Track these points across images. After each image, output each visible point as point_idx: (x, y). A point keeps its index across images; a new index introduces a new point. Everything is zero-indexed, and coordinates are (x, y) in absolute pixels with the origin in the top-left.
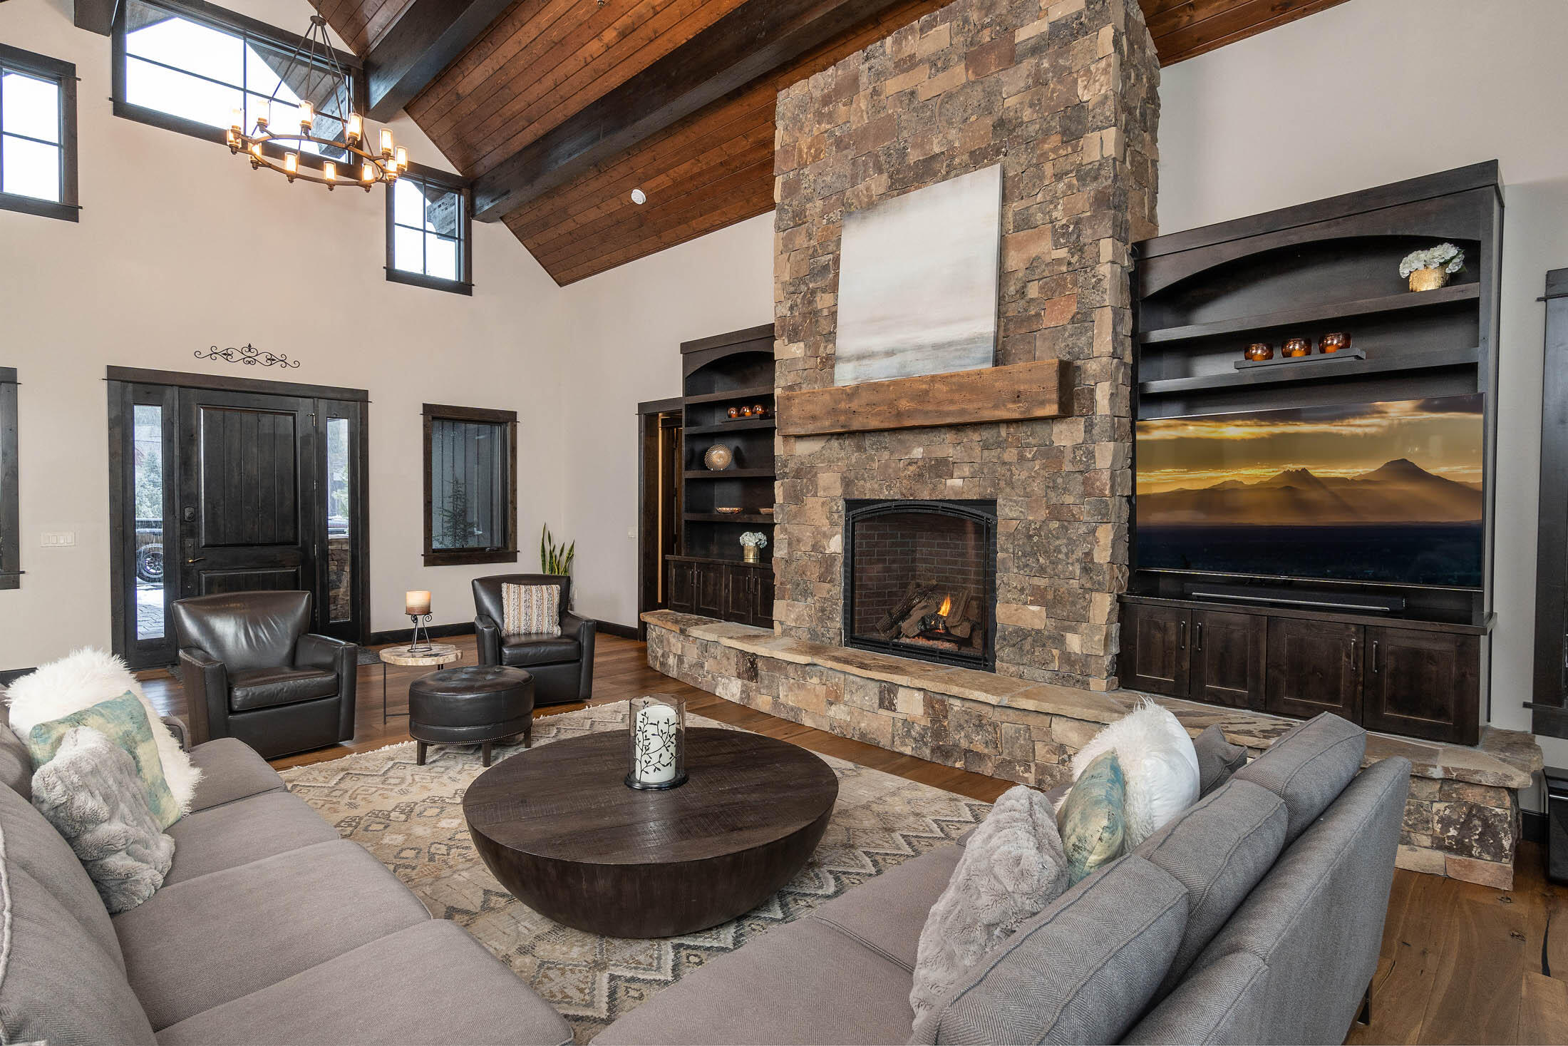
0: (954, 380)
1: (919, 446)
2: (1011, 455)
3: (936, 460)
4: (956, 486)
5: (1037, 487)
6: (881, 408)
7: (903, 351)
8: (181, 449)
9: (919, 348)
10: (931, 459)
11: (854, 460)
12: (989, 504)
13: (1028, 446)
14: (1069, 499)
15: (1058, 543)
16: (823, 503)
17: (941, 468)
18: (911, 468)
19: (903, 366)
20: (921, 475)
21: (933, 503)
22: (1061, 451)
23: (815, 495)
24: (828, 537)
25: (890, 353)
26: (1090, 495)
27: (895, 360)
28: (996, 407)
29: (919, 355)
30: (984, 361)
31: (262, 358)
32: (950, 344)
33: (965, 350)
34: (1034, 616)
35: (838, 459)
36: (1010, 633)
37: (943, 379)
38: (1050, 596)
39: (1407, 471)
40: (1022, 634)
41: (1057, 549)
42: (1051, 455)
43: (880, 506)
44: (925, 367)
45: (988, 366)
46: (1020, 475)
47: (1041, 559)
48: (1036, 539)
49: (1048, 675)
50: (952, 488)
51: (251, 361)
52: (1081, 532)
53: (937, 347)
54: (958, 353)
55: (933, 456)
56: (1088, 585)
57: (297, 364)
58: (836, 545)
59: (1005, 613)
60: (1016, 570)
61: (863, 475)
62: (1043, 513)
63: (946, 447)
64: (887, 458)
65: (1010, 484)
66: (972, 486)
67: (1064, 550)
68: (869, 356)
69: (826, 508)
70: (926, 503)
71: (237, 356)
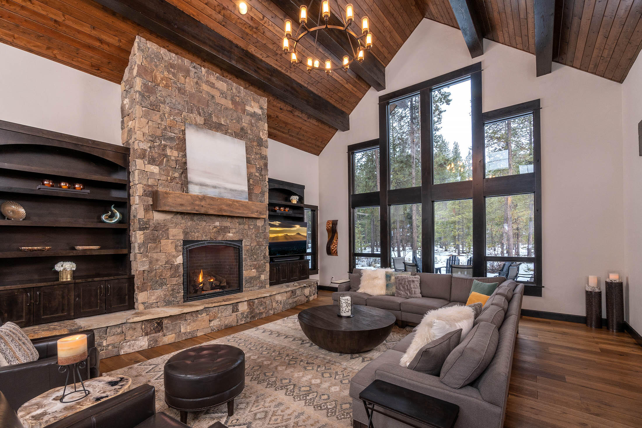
0: (240, 203)
1: (218, 222)
2: (246, 227)
3: (224, 226)
4: (230, 236)
5: (253, 236)
6: (215, 207)
7: (219, 188)
9: (225, 189)
10: (222, 226)
11: (189, 224)
12: (241, 241)
13: (251, 225)
14: (261, 240)
15: (258, 251)
16: (172, 243)
17: (224, 230)
18: (215, 229)
19: (220, 193)
20: (219, 232)
21: (222, 241)
22: (259, 227)
23: (168, 238)
24: (175, 257)
25: (215, 187)
26: (265, 239)
27: (217, 190)
28: (252, 213)
29: (226, 191)
30: (246, 199)
32: (236, 190)
33: (240, 194)
34: (253, 272)
35: (181, 223)
36: (248, 279)
37: (237, 202)
38: (257, 266)
39: (298, 234)
40: (251, 278)
41: (258, 254)
42: (257, 228)
43: (202, 243)
44: (228, 196)
45: (247, 200)
46: (250, 233)
47: (255, 256)
48: (253, 251)
49: (257, 288)
50: (229, 236)
52: (263, 248)
53: (231, 190)
54: (238, 194)
55: (223, 225)
56: (265, 262)
58: (180, 260)
59: (246, 273)
60: (249, 260)
61: (194, 230)
62: (255, 244)
63: (227, 223)
64: (205, 224)
65: (247, 235)
66: (236, 236)
67: (260, 253)
68: (206, 186)
69: (174, 245)
70: (220, 241)
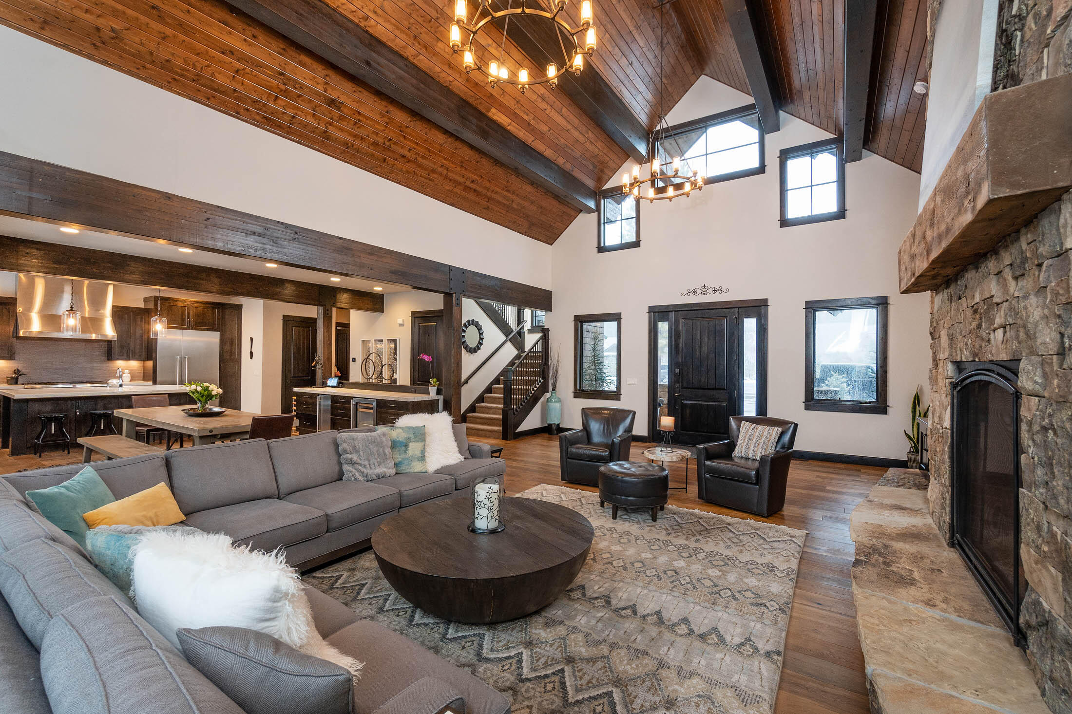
8: (675, 341)
31: (710, 291)
51: (704, 293)
57: (728, 290)
71: (699, 291)
